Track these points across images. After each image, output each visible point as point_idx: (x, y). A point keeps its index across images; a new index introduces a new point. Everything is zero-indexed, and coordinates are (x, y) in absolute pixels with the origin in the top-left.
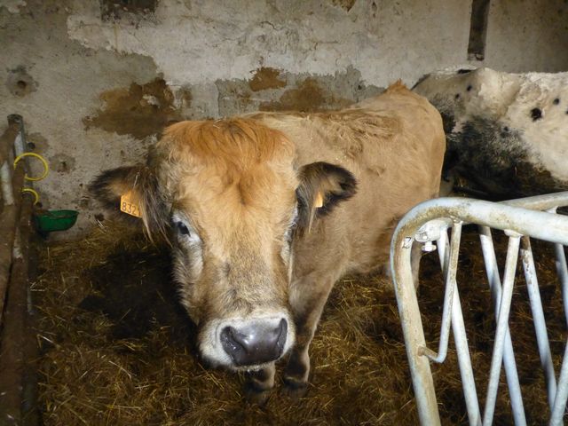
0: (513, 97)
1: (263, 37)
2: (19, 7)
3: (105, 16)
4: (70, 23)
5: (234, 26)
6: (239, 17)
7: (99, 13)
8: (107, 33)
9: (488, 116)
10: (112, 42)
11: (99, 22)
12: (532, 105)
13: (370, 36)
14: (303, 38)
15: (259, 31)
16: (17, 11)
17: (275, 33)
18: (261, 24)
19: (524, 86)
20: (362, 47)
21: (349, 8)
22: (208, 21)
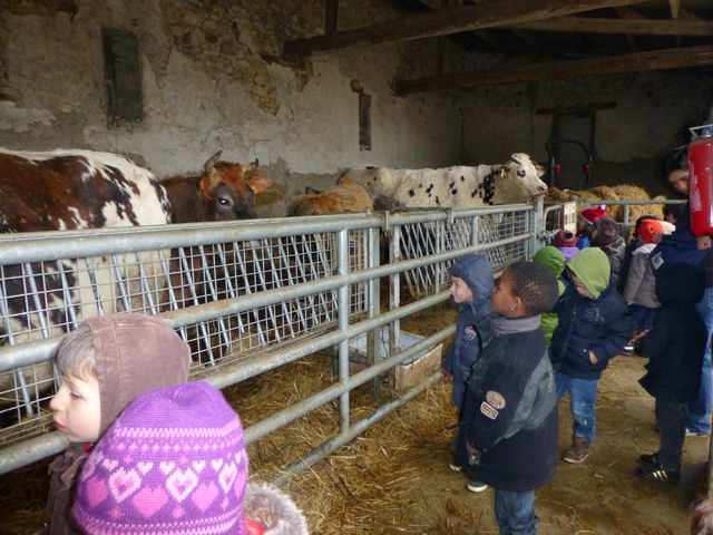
0: (399, 183)
1: (218, 138)
2: (51, 121)
3: (109, 127)
4: (86, 131)
5: (198, 130)
6: (200, 123)
7: (105, 123)
8: (111, 138)
9: (388, 195)
10: (114, 145)
11: (104, 129)
12: (409, 188)
13: (291, 134)
14: (245, 138)
15: (215, 134)
16: (49, 124)
17: (226, 135)
18: (216, 128)
19: (404, 177)
20: (287, 143)
21: (275, 114)
22: (180, 127)
